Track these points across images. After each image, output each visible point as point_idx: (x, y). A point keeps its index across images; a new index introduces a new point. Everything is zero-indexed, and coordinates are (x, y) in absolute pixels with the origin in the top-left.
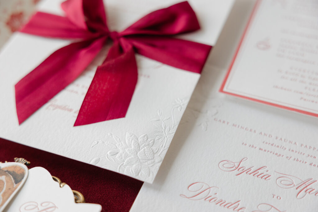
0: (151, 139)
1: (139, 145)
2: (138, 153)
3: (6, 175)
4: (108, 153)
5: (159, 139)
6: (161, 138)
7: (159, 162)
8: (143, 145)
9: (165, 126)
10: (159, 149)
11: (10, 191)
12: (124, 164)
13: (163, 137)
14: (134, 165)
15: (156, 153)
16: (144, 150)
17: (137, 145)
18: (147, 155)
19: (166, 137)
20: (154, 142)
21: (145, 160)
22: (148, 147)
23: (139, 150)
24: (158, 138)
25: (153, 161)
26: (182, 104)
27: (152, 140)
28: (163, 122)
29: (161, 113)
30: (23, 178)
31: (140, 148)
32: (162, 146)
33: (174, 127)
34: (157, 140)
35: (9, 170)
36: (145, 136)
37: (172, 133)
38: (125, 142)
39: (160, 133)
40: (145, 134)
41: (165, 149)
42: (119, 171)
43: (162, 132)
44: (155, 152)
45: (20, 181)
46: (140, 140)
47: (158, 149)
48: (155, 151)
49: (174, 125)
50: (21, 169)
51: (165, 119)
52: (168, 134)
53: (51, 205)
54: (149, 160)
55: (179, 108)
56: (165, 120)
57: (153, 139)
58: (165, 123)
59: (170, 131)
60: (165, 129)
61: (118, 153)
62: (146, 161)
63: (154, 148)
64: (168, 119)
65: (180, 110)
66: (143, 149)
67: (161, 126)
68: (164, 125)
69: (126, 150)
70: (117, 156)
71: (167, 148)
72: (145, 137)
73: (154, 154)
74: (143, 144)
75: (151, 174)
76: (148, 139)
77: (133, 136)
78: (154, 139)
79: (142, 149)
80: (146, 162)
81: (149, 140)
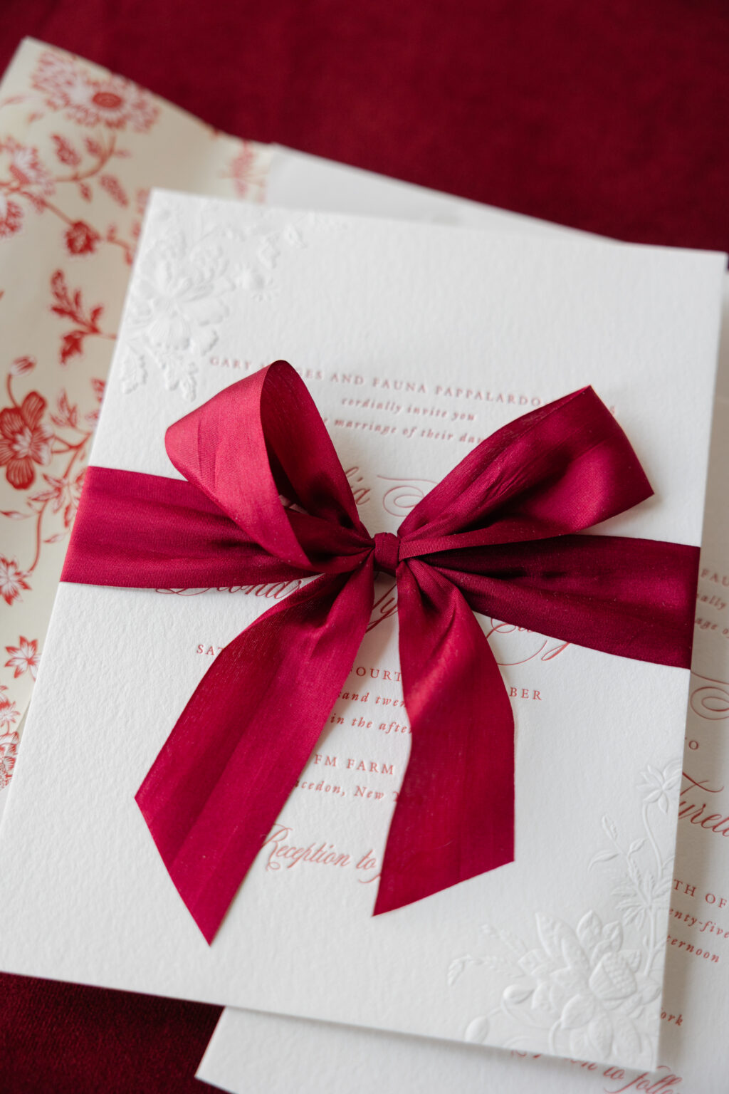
0: (611, 925)
1: (583, 953)
2: (591, 980)
4: (507, 993)
5: (633, 920)
6: (636, 915)
7: (654, 998)
8: (596, 950)
9: (638, 872)
10: (641, 955)
12: (563, 1026)
13: (643, 911)
14: (591, 1026)
15: (638, 967)
16: (603, 967)
17: (579, 952)
18: (615, 981)
19: (651, 908)
20: (621, 935)
21: (616, 999)
22: (610, 954)
23: (590, 970)
24: (629, 918)
25: (636, 997)
26: (664, 787)
27: (614, 928)
28: (629, 858)
29: (615, 829)
31: (592, 963)
32: (648, 941)
33: (663, 870)
34: (628, 924)
36: (591, 919)
37: (664, 893)
38: (542, 953)
39: (629, 900)
40: (590, 913)
41: (658, 951)
42: (555, 1050)
43: (635, 895)
44: (635, 965)
46: (582, 935)
47: (638, 954)
48: (632, 963)
49: (662, 864)
51: (631, 850)
52: (653, 898)
54: (626, 997)
55: (661, 801)
56: (633, 852)
57: (616, 922)
58: (634, 862)
59: (657, 887)
60: (641, 882)
61: (531, 992)
62: (619, 1002)
63: (626, 953)
64: (639, 848)
65: (667, 811)
66: (599, 966)
67: (627, 875)
68: (636, 871)
69: (554, 976)
70: (535, 1001)
71: (663, 945)
72: (591, 922)
73: (633, 973)
74: (594, 946)
75: (645, 1043)
76: (601, 928)
77: (558, 926)
78: (620, 924)
79: (596, 964)
80: (618, 1006)
81: (607, 928)
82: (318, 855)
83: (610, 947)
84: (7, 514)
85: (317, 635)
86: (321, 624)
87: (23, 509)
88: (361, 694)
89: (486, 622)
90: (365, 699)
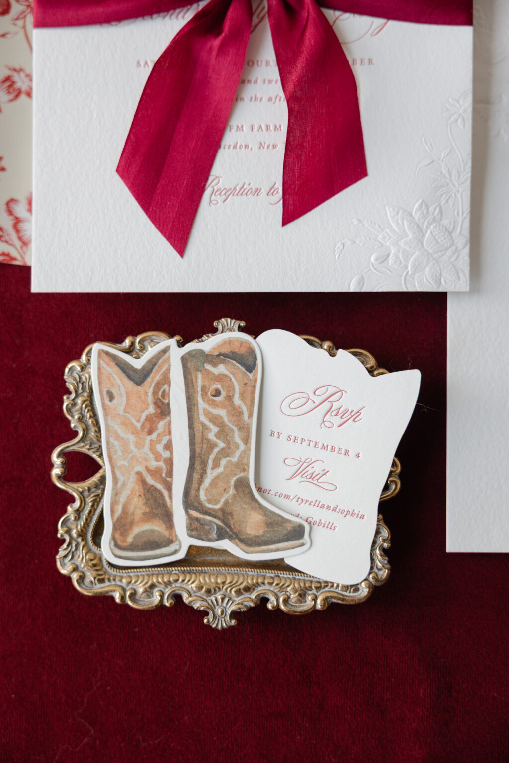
0: (434, 206)
1: (418, 226)
2: (424, 243)
3: (223, 362)
4: (372, 259)
5: (447, 201)
6: (450, 197)
7: (464, 247)
8: (426, 223)
9: (448, 170)
10: (454, 222)
11: (249, 389)
12: (410, 273)
13: (453, 194)
14: (427, 269)
15: (453, 229)
16: (431, 233)
17: (415, 227)
18: (439, 241)
19: (458, 191)
20: (441, 211)
21: (441, 251)
22: (435, 224)
23: (423, 236)
24: (445, 200)
25: (453, 248)
26: (461, 111)
27: (436, 207)
28: (442, 161)
29: (431, 145)
30: (255, 358)
31: (424, 232)
32: (458, 213)
33: (464, 166)
34: (444, 204)
35: (223, 351)
36: (421, 204)
37: (466, 180)
38: (393, 230)
39: (444, 189)
40: (420, 200)
41: (465, 218)
42: (406, 288)
43: (448, 184)
44: (451, 229)
45: (255, 364)
46: (416, 216)
47: (453, 221)
48: (450, 227)
49: (463, 161)
50: (242, 343)
51: (443, 157)
52: (459, 185)
53: (331, 390)
54: (447, 249)
55: (460, 120)
56: (444, 158)
57: (437, 204)
58: (446, 164)
59: (461, 177)
60: (451, 176)
61: (389, 255)
62: (443, 253)
63: (445, 222)
64: (448, 155)
65: (464, 127)
66: (429, 232)
67: (441, 173)
68: (447, 169)
69: (402, 243)
70: (391, 260)
71: (467, 214)
72: (422, 207)
73: (450, 233)
74: (425, 221)
75: (461, 275)
76: (428, 209)
77: (401, 212)
78: (440, 205)
79: (427, 232)
80: (443, 255)
81: (431, 209)
82: (242, 191)
83: (434, 220)
84: (4, 36)
85: (217, 42)
86: (219, 34)
87: (12, 29)
88: (253, 79)
89: (331, 15)
90: (256, 82)
